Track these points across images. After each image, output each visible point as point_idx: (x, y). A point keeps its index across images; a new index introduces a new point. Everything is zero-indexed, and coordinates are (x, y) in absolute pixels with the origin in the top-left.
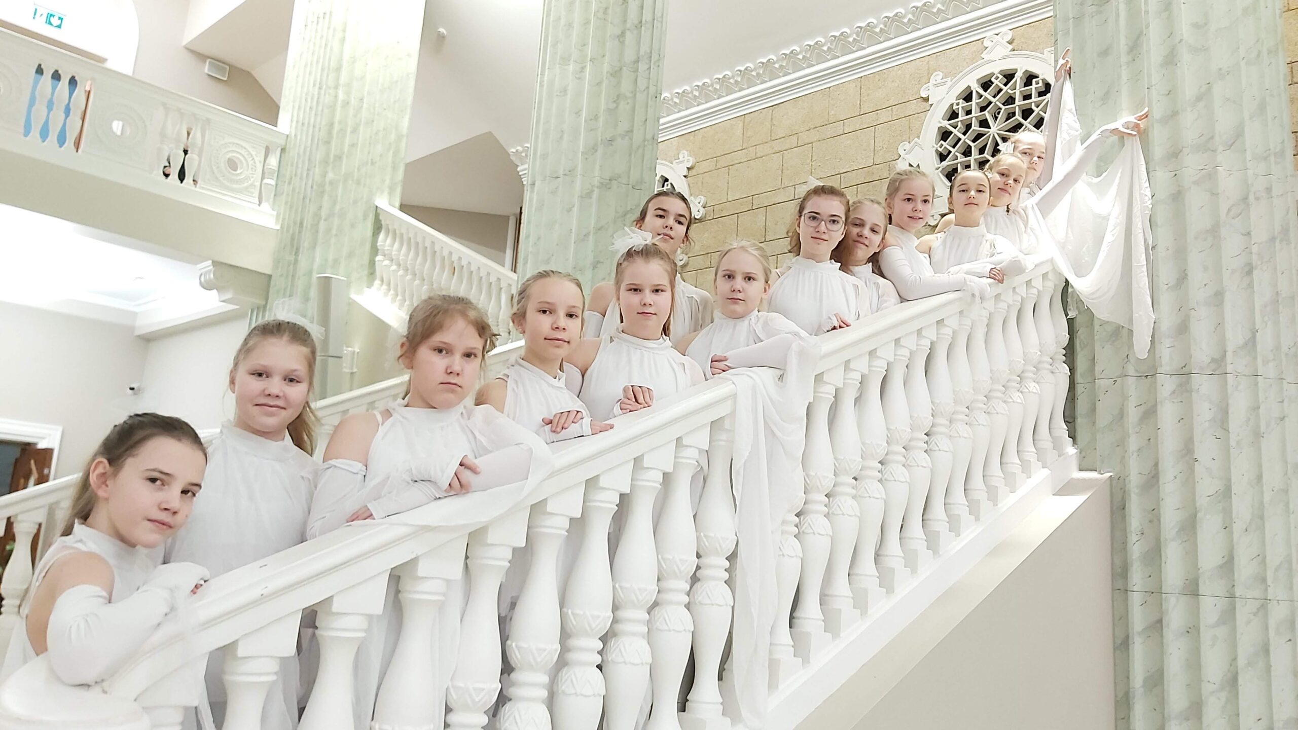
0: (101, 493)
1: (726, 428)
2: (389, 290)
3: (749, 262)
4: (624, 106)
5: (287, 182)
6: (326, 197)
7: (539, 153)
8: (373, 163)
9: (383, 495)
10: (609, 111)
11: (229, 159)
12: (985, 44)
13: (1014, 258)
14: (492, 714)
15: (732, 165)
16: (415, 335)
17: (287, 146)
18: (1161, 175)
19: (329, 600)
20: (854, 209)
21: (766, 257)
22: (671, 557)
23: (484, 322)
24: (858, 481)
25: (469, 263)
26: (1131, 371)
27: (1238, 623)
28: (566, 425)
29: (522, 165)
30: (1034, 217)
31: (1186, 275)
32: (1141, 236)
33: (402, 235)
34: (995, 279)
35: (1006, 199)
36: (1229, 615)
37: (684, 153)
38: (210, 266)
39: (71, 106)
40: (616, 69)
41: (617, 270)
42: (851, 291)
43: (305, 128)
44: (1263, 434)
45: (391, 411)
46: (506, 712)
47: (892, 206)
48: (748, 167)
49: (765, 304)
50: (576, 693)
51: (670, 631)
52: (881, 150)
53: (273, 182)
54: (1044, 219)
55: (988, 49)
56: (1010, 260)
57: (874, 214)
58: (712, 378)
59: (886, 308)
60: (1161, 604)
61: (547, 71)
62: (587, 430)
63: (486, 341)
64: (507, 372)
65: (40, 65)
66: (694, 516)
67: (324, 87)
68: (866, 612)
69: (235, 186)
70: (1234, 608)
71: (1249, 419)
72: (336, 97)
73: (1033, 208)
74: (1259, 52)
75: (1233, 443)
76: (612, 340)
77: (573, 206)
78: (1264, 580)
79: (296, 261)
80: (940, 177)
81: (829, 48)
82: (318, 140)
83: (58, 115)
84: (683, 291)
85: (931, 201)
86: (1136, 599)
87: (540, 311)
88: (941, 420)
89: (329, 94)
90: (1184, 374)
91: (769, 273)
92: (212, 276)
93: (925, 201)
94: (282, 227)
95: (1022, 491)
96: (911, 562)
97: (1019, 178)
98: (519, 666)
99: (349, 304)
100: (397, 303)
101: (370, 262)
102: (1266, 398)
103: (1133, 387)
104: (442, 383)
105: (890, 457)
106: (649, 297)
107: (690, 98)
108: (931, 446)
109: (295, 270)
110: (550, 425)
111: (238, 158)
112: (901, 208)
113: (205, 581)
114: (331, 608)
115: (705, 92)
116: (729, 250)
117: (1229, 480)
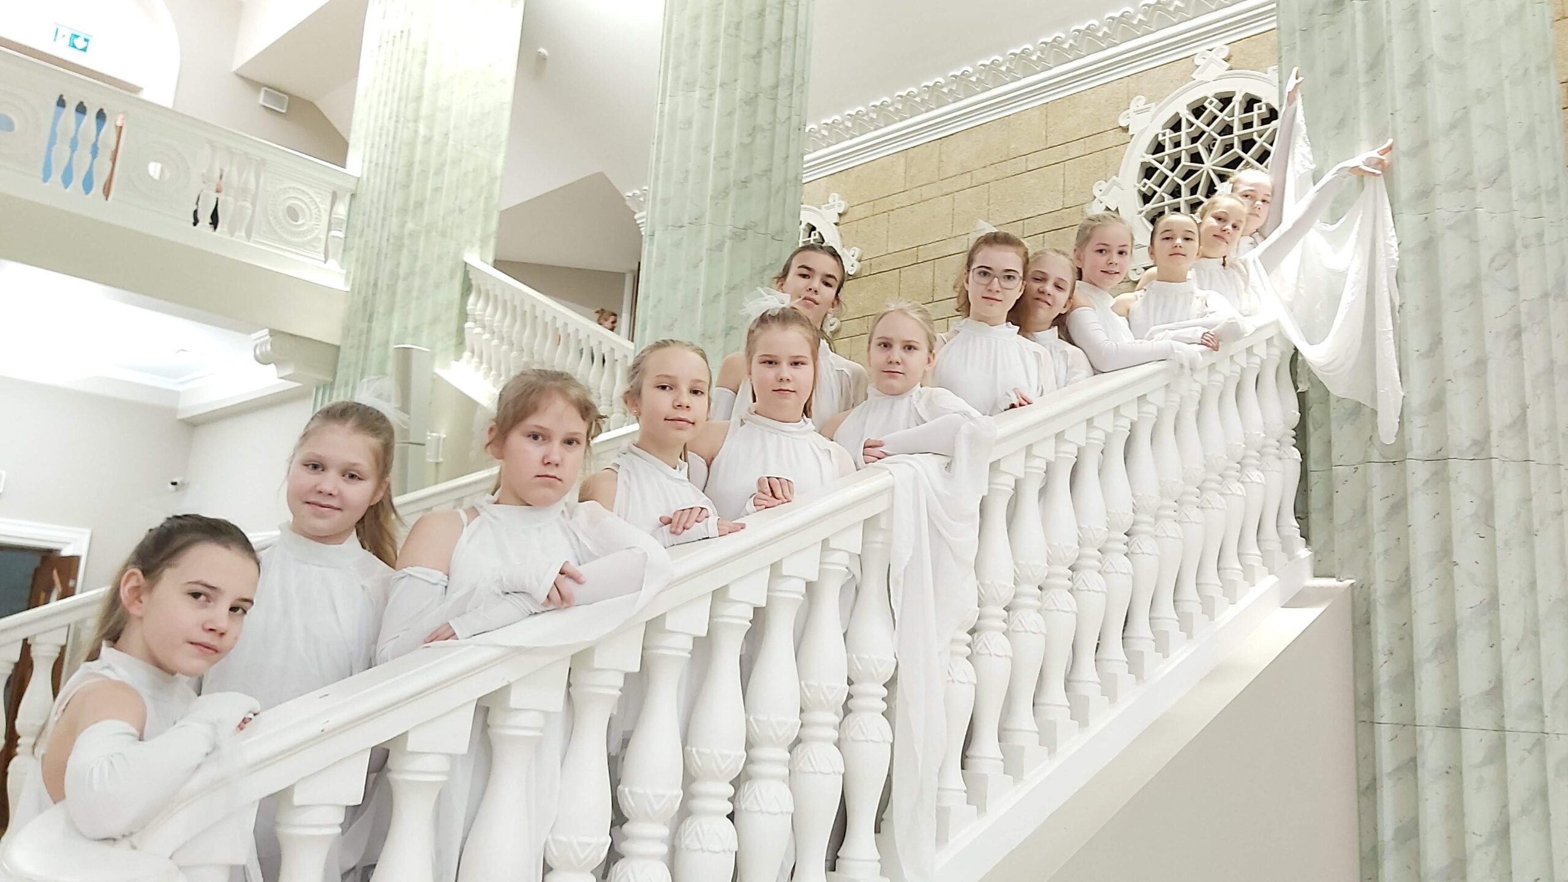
0: (134, 611)
1: (882, 527)
2: (481, 363)
3: (910, 328)
4: (761, 141)
5: (358, 235)
6: (405, 252)
7: (659, 197)
8: (461, 211)
9: (468, 610)
10: (743, 146)
11: (288, 207)
12: (1197, 62)
13: (1230, 319)
14: (601, 874)
15: (893, 210)
16: (505, 419)
17: (358, 192)
18: (1409, 218)
19: (404, 736)
20: (1035, 261)
21: (930, 321)
22: (817, 684)
23: (588, 401)
24: (1044, 592)
25: (577, 330)
26: (1376, 456)
27: (1509, 761)
28: (688, 525)
29: (641, 211)
30: (1256, 272)
31: (1441, 339)
32: (1387, 294)
33: (496, 297)
34: (1208, 346)
35: (1222, 249)
36: (1497, 753)
37: (834, 196)
38: (266, 336)
39: (99, 144)
40: (752, 95)
41: (748, 338)
42: (1031, 361)
43: (379, 170)
44: (1537, 531)
45: (479, 509)
46: (618, 871)
47: (1082, 258)
48: (912, 212)
49: (929, 375)
50: (702, 849)
51: (815, 773)
52: (1072, 190)
53: (341, 235)
54: (1268, 275)
55: (1200, 68)
56: (1226, 323)
57: (1060, 267)
58: (865, 467)
59: (1077, 381)
60: (1415, 740)
61: (668, 98)
62: (713, 531)
63: (591, 424)
64: (617, 461)
65: (61, 96)
66: (845, 635)
67: (402, 119)
68: (1055, 750)
69: (295, 239)
70: (1504, 744)
71: (1518, 514)
72: (416, 132)
73: (1254, 261)
74: (1526, 70)
75: (1500, 542)
76: (742, 423)
77: (701, 261)
78: (1540, 709)
79: (369, 330)
80: (1144, 224)
81: (1008, 68)
82: (395, 183)
83: (83, 157)
84: (831, 364)
85: (1129, 252)
86: (1384, 733)
87: (658, 387)
88: (1143, 517)
89: (408, 127)
90: (1439, 459)
91: (933, 340)
92: (269, 348)
93: (1121, 253)
94: (352, 289)
95: (1242, 603)
96: (1109, 689)
97: (1238, 224)
98: (633, 815)
99: (434, 380)
100: (491, 379)
101: (458, 330)
102: (1540, 488)
103: (1377, 475)
104: (538, 476)
105: (1083, 562)
106: (787, 371)
107: (840, 129)
108: (1132, 549)
109: (368, 340)
110: (669, 525)
111: (298, 205)
112: (1093, 262)
113: (255, 715)
114: (406, 747)
115: (859, 123)
116: (885, 314)
117: (1496, 588)
